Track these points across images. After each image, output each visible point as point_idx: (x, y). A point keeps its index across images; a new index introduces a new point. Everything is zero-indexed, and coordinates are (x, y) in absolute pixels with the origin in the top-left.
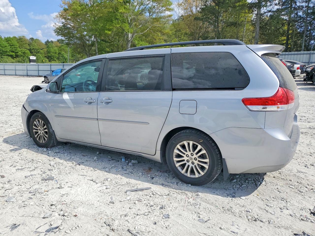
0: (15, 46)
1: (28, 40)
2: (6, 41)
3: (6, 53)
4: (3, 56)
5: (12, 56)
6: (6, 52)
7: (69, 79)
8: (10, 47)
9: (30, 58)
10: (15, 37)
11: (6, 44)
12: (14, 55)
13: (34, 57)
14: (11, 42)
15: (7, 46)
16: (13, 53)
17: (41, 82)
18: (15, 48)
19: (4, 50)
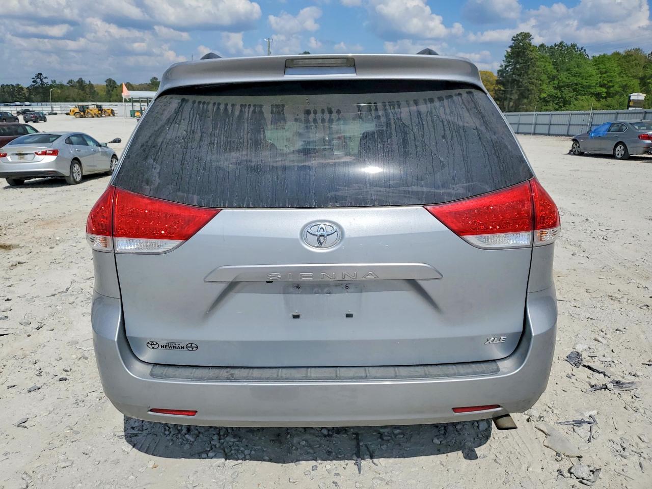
0: (611, 73)
1: (646, 57)
2: (595, 65)
3: (588, 90)
4: (579, 97)
5: (598, 96)
6: (589, 87)
7: (621, 147)
8: (600, 75)
9: (630, 96)
10: (617, 54)
11: (592, 70)
12: (603, 92)
13: (641, 94)
14: (604, 65)
15: (594, 73)
16: (602, 89)
17: (568, 152)
18: (608, 76)
19: (585, 84)
